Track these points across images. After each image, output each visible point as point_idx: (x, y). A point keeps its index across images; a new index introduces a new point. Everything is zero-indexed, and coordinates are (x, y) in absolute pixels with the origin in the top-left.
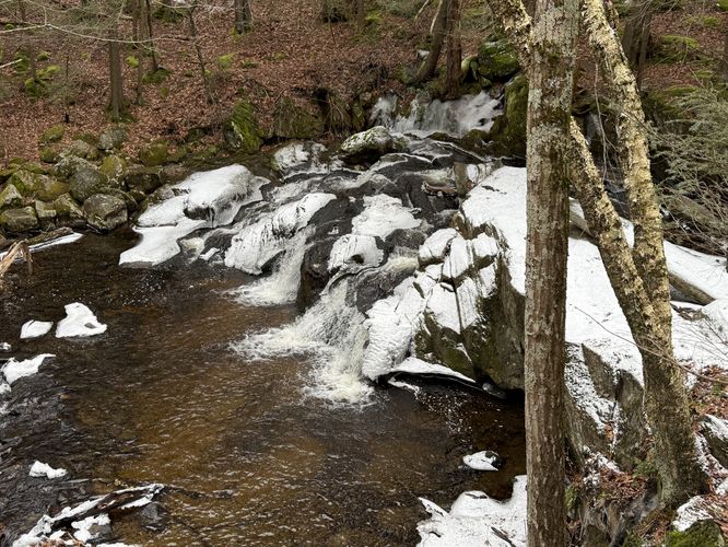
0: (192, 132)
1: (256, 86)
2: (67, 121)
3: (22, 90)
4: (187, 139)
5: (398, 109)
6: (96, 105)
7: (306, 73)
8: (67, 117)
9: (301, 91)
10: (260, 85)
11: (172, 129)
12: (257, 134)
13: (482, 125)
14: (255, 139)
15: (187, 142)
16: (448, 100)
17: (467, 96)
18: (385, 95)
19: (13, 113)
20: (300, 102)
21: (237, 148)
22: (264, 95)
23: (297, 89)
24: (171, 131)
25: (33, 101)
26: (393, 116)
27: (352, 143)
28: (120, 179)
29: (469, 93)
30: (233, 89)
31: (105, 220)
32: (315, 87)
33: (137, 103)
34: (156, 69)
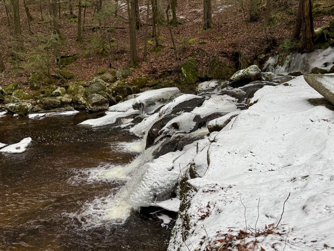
0: (164, 73)
1: (201, 51)
2: (110, 66)
3: (98, 53)
4: (160, 76)
5: (278, 62)
6: (126, 60)
7: (230, 45)
8: (110, 65)
9: (224, 54)
10: (203, 51)
11: (154, 71)
12: (196, 76)
13: (325, 66)
14: (193, 78)
15: (160, 78)
16: (306, 52)
17: (319, 50)
18: (273, 55)
19: (90, 63)
20: (223, 59)
21: (183, 81)
22: (204, 56)
23: (223, 53)
24: (154, 73)
25: (100, 58)
26: (275, 66)
27: (236, 75)
28: (113, 90)
29: (320, 48)
30: (189, 53)
31: (92, 106)
32: (233, 52)
33: (143, 60)
34: (157, 45)
